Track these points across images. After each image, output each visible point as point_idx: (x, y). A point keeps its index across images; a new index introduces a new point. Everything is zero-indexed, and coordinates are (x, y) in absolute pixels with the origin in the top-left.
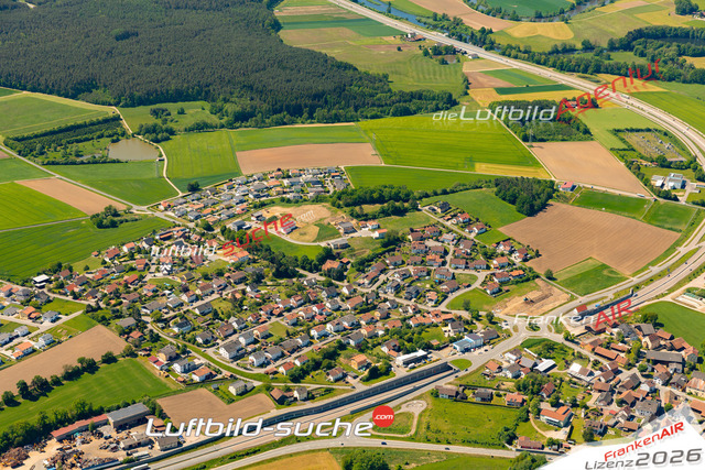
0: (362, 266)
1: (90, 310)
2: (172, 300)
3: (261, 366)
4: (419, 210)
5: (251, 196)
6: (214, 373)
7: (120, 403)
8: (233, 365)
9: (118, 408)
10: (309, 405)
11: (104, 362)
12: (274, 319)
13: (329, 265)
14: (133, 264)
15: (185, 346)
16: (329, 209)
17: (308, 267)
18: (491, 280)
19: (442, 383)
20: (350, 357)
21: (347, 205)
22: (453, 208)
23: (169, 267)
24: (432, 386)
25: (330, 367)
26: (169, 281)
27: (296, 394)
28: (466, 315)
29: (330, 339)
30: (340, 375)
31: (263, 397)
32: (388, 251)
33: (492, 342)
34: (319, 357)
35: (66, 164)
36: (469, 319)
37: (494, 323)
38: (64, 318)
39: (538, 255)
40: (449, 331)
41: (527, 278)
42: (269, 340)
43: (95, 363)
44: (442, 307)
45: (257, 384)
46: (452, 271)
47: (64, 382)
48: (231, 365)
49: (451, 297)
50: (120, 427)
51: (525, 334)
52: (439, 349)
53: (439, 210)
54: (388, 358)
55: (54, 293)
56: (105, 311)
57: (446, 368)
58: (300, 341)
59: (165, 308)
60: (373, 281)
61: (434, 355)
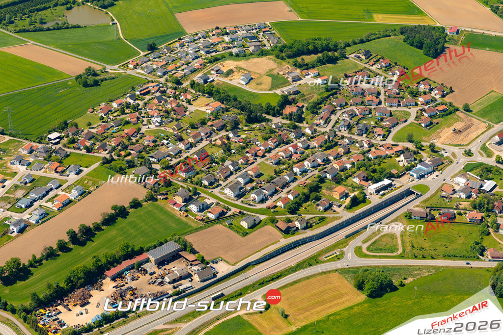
0: (315, 109)
1: (106, 162)
2: (171, 148)
3: (262, 201)
4: (347, 58)
5: (203, 52)
6: (225, 211)
7: (156, 243)
8: (239, 202)
9: (155, 247)
10: (309, 233)
11: (132, 207)
12: (259, 160)
13: (288, 110)
14: (127, 118)
15: (196, 189)
16: (275, 61)
17: (272, 112)
18: (422, 115)
19: (411, 206)
20: (330, 189)
21: (289, 57)
22: (374, 55)
23: (159, 119)
24: (404, 210)
25: (318, 199)
26: (163, 132)
27: (297, 224)
28: (411, 146)
29: (310, 174)
30: (328, 205)
31: (270, 228)
32: (333, 95)
33: (439, 168)
34: (306, 191)
35: (35, 31)
36: (416, 150)
37: (436, 152)
38: (86, 171)
39: (452, 91)
40: (402, 161)
41: (450, 112)
42: (262, 178)
43: (125, 208)
44: (389, 141)
45: (262, 217)
46: (389, 109)
47: (103, 227)
48: (237, 203)
49: (394, 131)
50: (161, 263)
51: (464, 160)
52: (399, 177)
53: (363, 57)
54: (361, 188)
55: (69, 148)
56: (118, 162)
57: (409, 193)
58: (287, 178)
59: (169, 156)
60: (327, 121)
61: (397, 183)
